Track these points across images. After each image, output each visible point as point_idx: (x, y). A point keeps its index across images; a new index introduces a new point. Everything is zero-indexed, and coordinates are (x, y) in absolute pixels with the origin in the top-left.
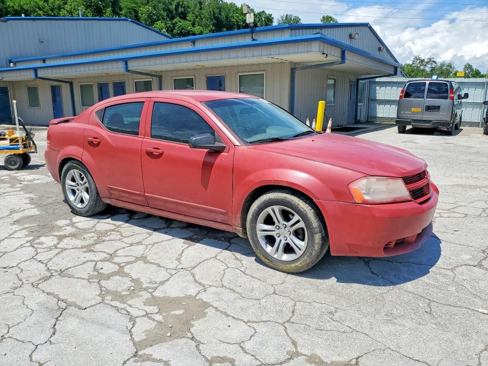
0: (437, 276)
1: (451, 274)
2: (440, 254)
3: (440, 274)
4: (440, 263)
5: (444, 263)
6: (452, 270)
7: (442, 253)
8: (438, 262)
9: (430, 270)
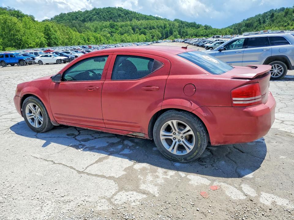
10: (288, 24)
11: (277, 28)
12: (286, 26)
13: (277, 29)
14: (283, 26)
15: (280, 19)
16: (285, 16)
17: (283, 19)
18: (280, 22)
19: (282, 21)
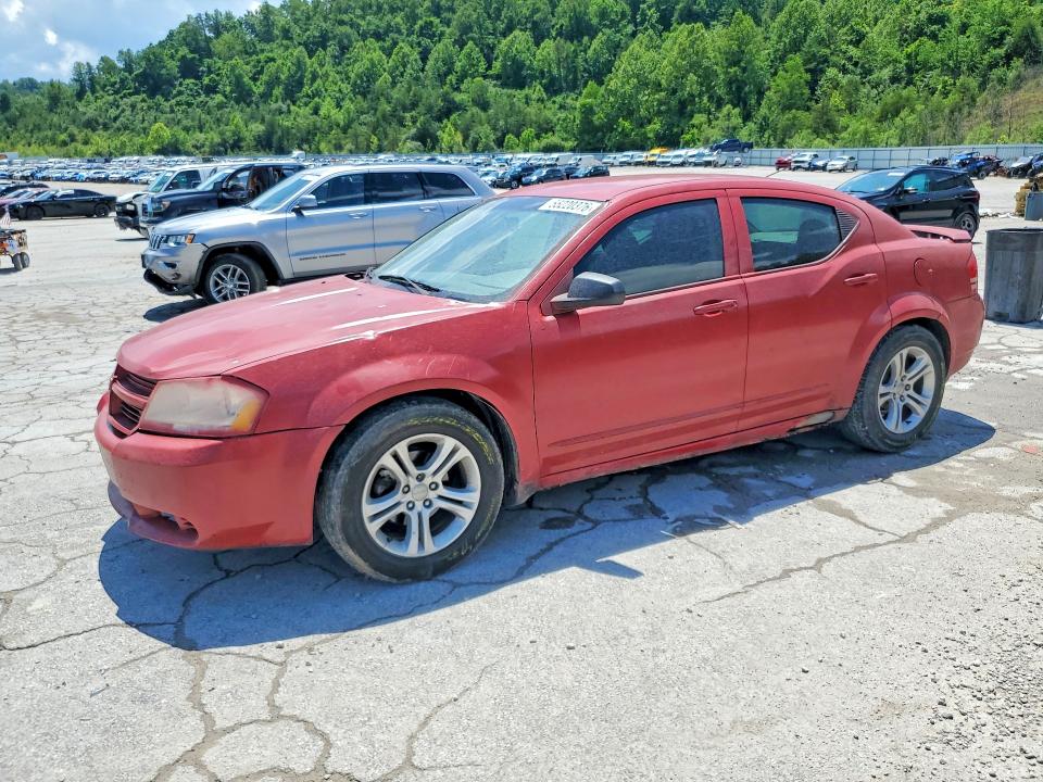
0: (84, 540)
1: (61, 555)
2: (102, 580)
3: (81, 546)
4: (94, 564)
5: (85, 567)
6: (64, 562)
7: (99, 585)
8: (97, 564)
9: (103, 543)
10: (73, 138)
11: (34, 147)
12: (64, 144)
13: (36, 150)
14: (53, 141)
15: (35, 119)
16: (51, 111)
17: (49, 118)
18: (38, 128)
19: (46, 126)
